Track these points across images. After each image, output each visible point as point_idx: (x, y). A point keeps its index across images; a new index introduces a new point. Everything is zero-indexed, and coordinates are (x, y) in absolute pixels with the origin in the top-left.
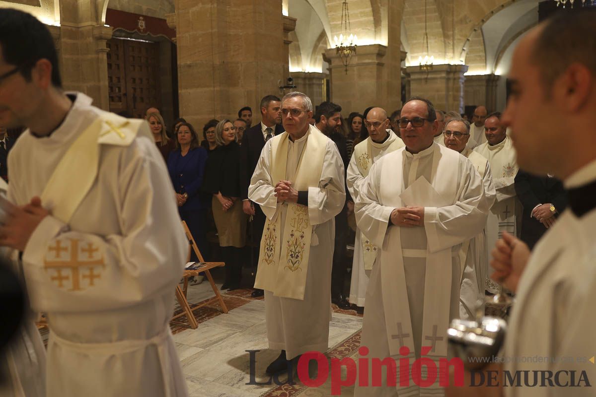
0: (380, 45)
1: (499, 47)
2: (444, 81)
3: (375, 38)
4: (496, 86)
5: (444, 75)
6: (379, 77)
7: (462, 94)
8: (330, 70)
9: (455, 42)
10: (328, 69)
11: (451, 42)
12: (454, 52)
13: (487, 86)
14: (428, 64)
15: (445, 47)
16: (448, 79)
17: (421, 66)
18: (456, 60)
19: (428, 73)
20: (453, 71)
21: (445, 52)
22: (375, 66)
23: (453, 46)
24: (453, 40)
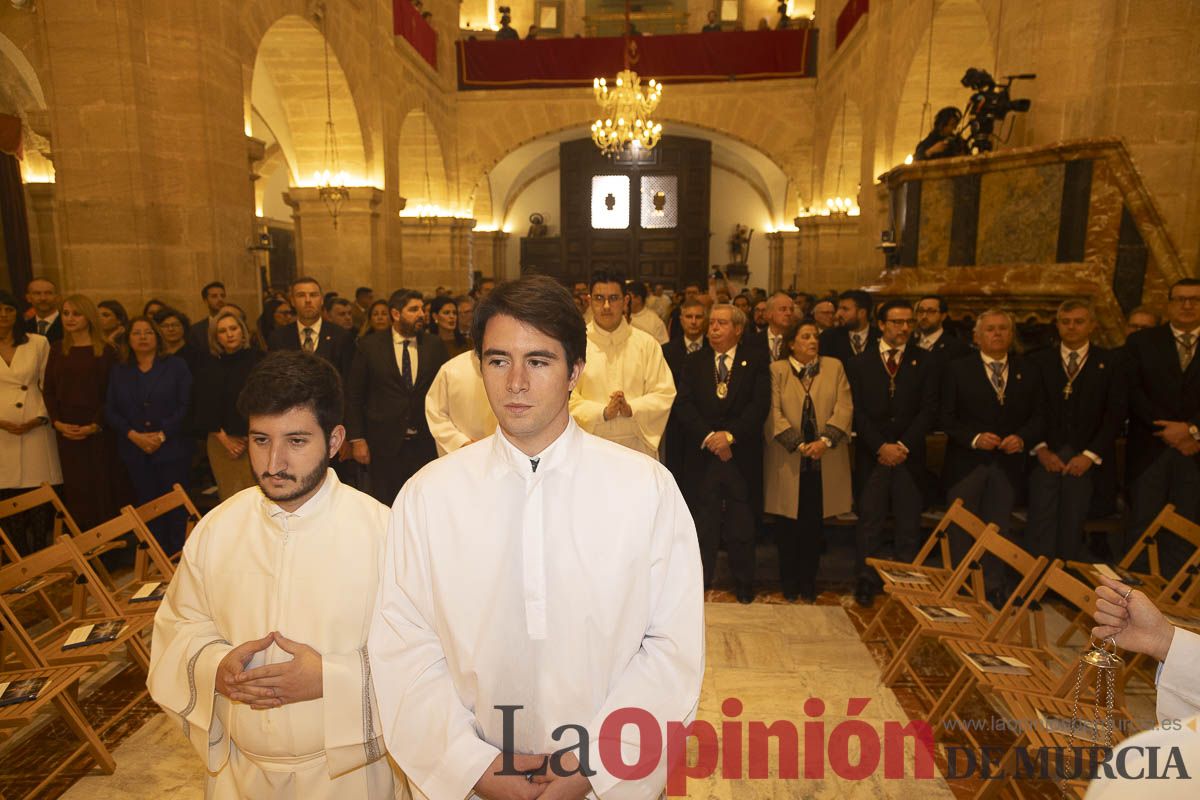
0: (374, 189)
1: (507, 197)
2: (448, 238)
3: (367, 177)
4: (505, 246)
5: (448, 231)
6: (374, 233)
7: (470, 257)
8: (297, 218)
9: (461, 186)
10: (292, 217)
11: (455, 187)
12: (459, 200)
13: (495, 246)
14: (432, 215)
15: (449, 193)
16: (453, 237)
17: (421, 219)
18: (464, 212)
19: (431, 227)
20: (459, 226)
21: (449, 200)
22: (368, 218)
23: (458, 190)
24: (458, 184)
